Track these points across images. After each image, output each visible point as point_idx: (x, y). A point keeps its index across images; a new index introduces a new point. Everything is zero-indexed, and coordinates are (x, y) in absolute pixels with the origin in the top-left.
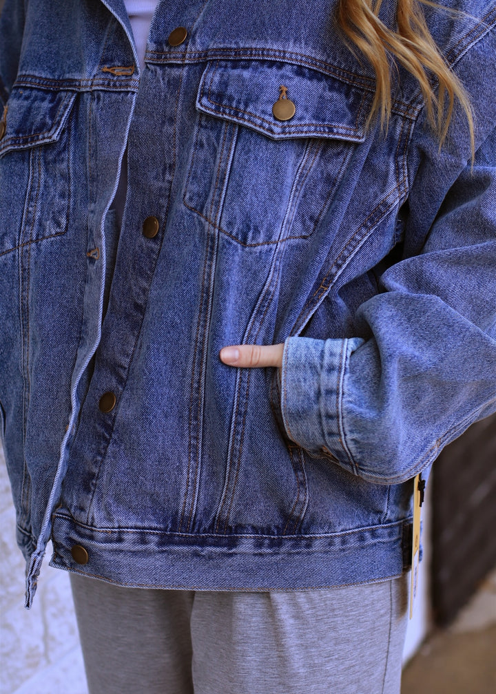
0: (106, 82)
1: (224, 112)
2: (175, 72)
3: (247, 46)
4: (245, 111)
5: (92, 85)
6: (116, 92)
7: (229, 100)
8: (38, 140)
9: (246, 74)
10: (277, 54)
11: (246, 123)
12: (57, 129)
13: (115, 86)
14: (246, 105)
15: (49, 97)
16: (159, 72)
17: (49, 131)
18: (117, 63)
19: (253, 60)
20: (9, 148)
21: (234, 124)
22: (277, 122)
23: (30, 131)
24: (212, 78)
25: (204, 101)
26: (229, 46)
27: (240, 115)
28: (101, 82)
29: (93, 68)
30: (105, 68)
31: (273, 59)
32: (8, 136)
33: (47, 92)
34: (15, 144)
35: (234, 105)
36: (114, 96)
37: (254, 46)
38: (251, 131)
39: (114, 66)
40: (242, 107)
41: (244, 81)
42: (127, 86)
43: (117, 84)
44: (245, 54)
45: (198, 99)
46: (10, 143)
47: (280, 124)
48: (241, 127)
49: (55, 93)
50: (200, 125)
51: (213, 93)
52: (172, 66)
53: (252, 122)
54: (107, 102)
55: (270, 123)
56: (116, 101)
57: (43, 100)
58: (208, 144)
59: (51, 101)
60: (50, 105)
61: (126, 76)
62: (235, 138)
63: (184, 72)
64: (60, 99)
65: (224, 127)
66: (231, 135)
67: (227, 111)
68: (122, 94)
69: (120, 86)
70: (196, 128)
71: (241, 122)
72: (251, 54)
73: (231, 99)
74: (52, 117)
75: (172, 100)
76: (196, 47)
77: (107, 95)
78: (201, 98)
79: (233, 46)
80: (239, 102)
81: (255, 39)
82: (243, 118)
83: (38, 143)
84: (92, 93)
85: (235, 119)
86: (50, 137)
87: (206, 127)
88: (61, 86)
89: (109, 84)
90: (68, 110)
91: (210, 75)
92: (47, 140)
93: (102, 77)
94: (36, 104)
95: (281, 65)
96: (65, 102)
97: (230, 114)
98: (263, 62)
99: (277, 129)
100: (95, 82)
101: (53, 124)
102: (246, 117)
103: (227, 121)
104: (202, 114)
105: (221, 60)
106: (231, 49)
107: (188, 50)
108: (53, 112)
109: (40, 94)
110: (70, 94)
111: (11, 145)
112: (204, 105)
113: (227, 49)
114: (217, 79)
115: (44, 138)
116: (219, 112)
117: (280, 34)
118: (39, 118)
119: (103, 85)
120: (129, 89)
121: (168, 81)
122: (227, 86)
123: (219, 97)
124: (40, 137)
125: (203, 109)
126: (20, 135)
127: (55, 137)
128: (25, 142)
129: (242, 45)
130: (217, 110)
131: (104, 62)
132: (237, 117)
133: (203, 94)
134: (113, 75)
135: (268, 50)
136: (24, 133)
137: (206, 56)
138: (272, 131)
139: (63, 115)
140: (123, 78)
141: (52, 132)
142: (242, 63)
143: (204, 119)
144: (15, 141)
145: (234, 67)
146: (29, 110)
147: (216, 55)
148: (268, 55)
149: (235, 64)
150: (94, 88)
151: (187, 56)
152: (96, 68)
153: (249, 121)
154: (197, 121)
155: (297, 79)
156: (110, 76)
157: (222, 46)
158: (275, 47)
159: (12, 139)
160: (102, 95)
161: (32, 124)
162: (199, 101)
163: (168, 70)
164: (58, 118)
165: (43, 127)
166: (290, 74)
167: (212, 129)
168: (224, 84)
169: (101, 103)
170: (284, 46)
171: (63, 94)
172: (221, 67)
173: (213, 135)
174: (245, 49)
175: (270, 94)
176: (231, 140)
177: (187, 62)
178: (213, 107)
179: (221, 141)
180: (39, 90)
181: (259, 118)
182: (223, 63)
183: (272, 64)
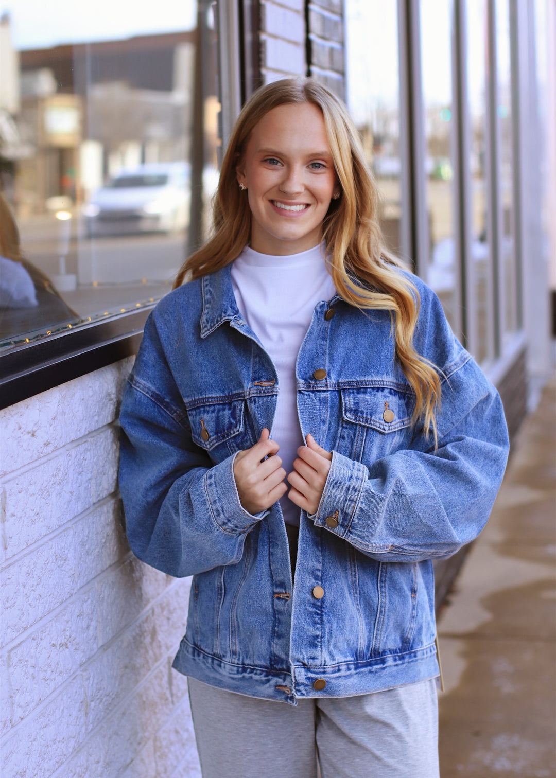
0: (259, 391)
1: (360, 421)
2: (323, 395)
3: (362, 379)
4: (371, 419)
5: (249, 394)
6: (265, 396)
7: (361, 413)
8: (231, 434)
9: (368, 397)
10: (380, 383)
11: (372, 426)
12: (240, 425)
13: (264, 392)
14: (371, 416)
15: (227, 407)
16: (312, 395)
17: (236, 427)
18: (263, 379)
19: (368, 388)
20: (216, 444)
21: (364, 426)
22: (386, 424)
23: (224, 430)
24: (349, 401)
25: (348, 414)
26: (351, 380)
27: (369, 422)
28: (255, 391)
29: (248, 384)
30: (256, 383)
31: (378, 386)
32: (212, 438)
33: (224, 404)
34: (218, 441)
35: (365, 416)
36: (265, 399)
37: (366, 379)
38: (373, 430)
39: (261, 381)
40: (369, 417)
41: (367, 401)
42: (272, 392)
43: (266, 391)
44: (362, 384)
45: (344, 414)
46: (215, 441)
47: (387, 425)
48: (368, 428)
49: (230, 404)
50: (342, 426)
51: (352, 410)
52: (319, 391)
53: (375, 426)
54: (261, 403)
55: (383, 425)
56: (267, 402)
57: (224, 410)
58: (348, 437)
59: (229, 409)
60: (230, 412)
61: (270, 386)
62: (365, 434)
63: (328, 394)
64: (235, 407)
65: (358, 427)
66: (363, 432)
67: (361, 420)
68: (270, 397)
69: (268, 392)
70: (340, 428)
71: (370, 426)
72: (366, 384)
73: (362, 413)
74: (234, 418)
75: (324, 411)
76: (332, 380)
77: (261, 399)
78: (345, 413)
79: (354, 380)
80: (367, 414)
81: (365, 376)
82: (370, 424)
83: (232, 436)
84: (250, 399)
85: (366, 425)
86: (238, 431)
87: (346, 428)
88: (233, 399)
89: (260, 392)
90: (242, 411)
91: (347, 398)
92: (237, 433)
93: (255, 388)
94: (221, 413)
95: (383, 389)
96: (239, 407)
97: (363, 422)
98: (373, 388)
99: (386, 428)
100: (251, 392)
101: (236, 422)
102: (372, 423)
103: (360, 425)
104: (348, 422)
105: (349, 389)
106: (352, 382)
107: (328, 382)
108: (233, 415)
109: (220, 407)
110: (240, 402)
111: (216, 442)
112: (349, 417)
113: (350, 382)
114: (352, 401)
115: (234, 432)
116: (357, 420)
117: (378, 371)
118: (226, 421)
119: (257, 393)
120: (274, 393)
121: (319, 400)
122: (358, 405)
123: (356, 412)
124: (232, 432)
125: (348, 419)
126: (219, 435)
127: (241, 429)
128: (224, 438)
129: (359, 379)
130: (356, 419)
131: (254, 380)
132: (367, 423)
133: (346, 410)
134: (262, 387)
135: (375, 381)
136: (221, 432)
137: (338, 386)
138: (384, 429)
139: (241, 415)
140: (269, 388)
141: (238, 427)
142: (362, 390)
143: (345, 423)
144: (218, 439)
145: (358, 393)
146: (218, 418)
147: (345, 386)
148: (375, 384)
149: (359, 391)
150: (251, 396)
151: (329, 385)
152: (250, 384)
153: (374, 425)
154: (341, 424)
155: (391, 397)
156: (260, 388)
157: (347, 380)
158: (378, 379)
159: (215, 439)
160: (257, 399)
161: (223, 426)
162: (345, 415)
163: (318, 394)
164: (238, 418)
165: (231, 426)
166: (388, 394)
167: (350, 428)
168: (357, 404)
169: (257, 404)
170: (382, 378)
171: (236, 403)
172: (350, 393)
173: (352, 432)
174: (362, 382)
175: (381, 407)
176: (363, 435)
177: (329, 389)
178: (354, 418)
179: (357, 436)
180: (219, 405)
181: (378, 423)
182: (351, 391)
183: (378, 389)
